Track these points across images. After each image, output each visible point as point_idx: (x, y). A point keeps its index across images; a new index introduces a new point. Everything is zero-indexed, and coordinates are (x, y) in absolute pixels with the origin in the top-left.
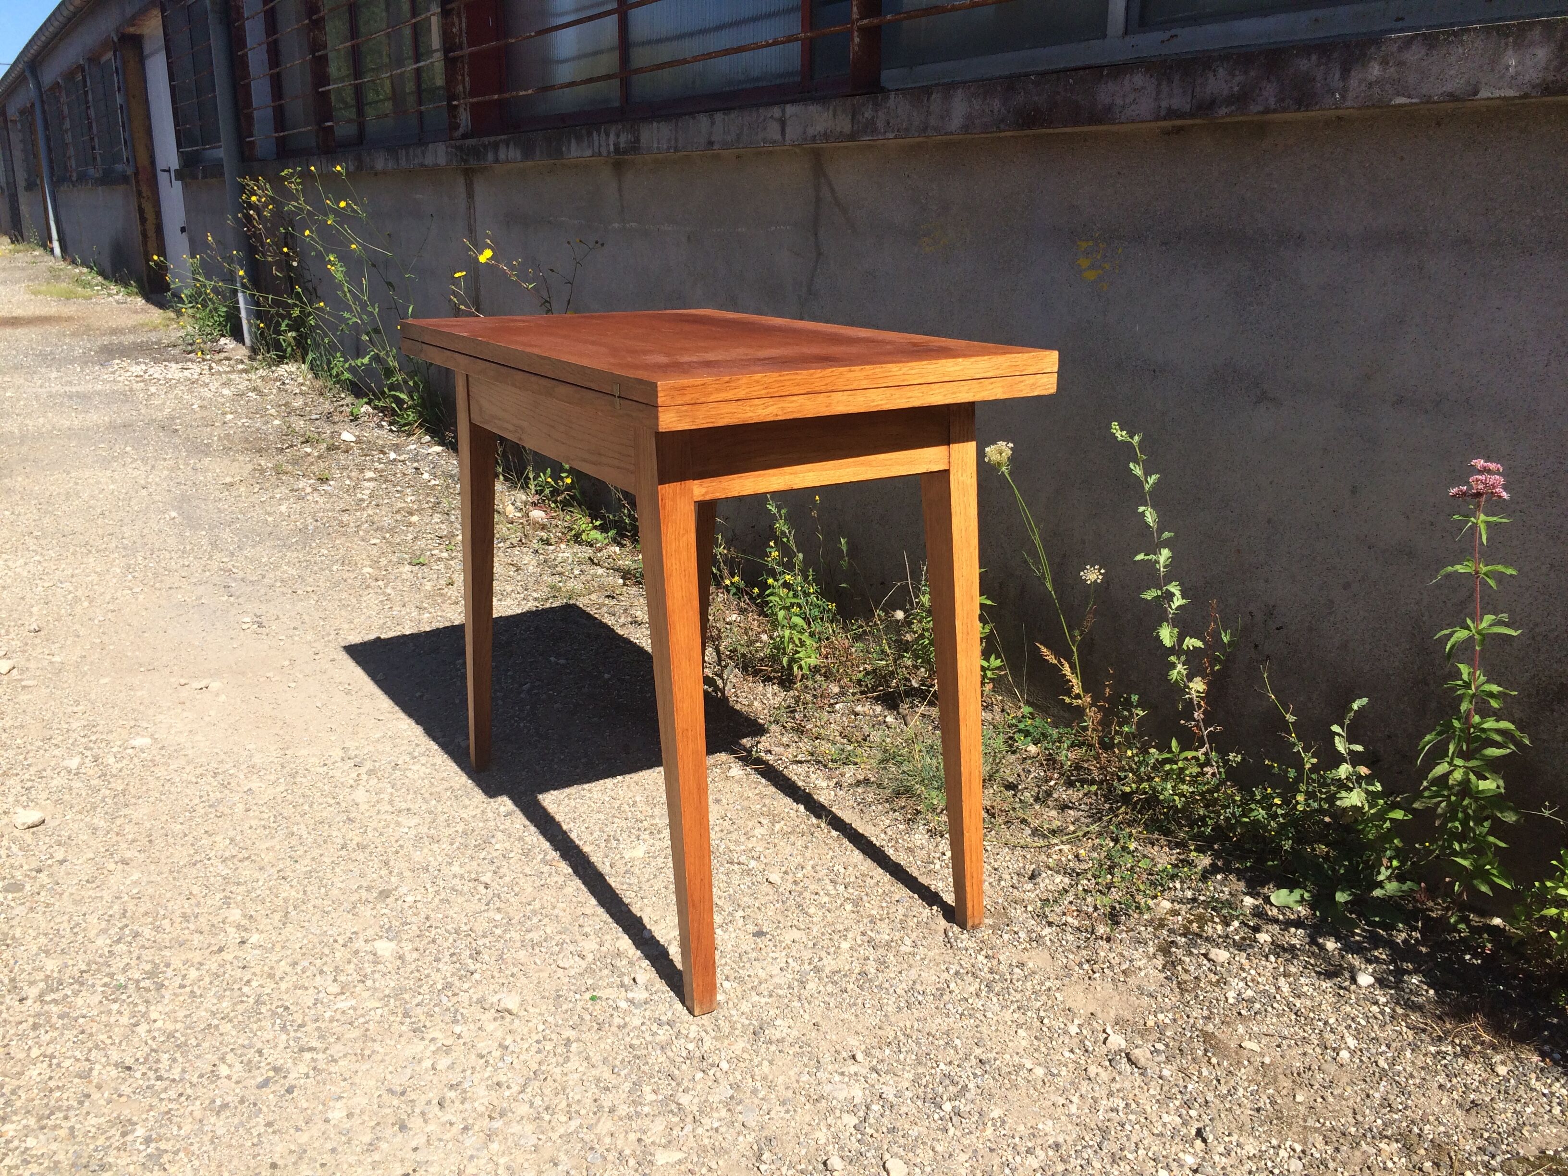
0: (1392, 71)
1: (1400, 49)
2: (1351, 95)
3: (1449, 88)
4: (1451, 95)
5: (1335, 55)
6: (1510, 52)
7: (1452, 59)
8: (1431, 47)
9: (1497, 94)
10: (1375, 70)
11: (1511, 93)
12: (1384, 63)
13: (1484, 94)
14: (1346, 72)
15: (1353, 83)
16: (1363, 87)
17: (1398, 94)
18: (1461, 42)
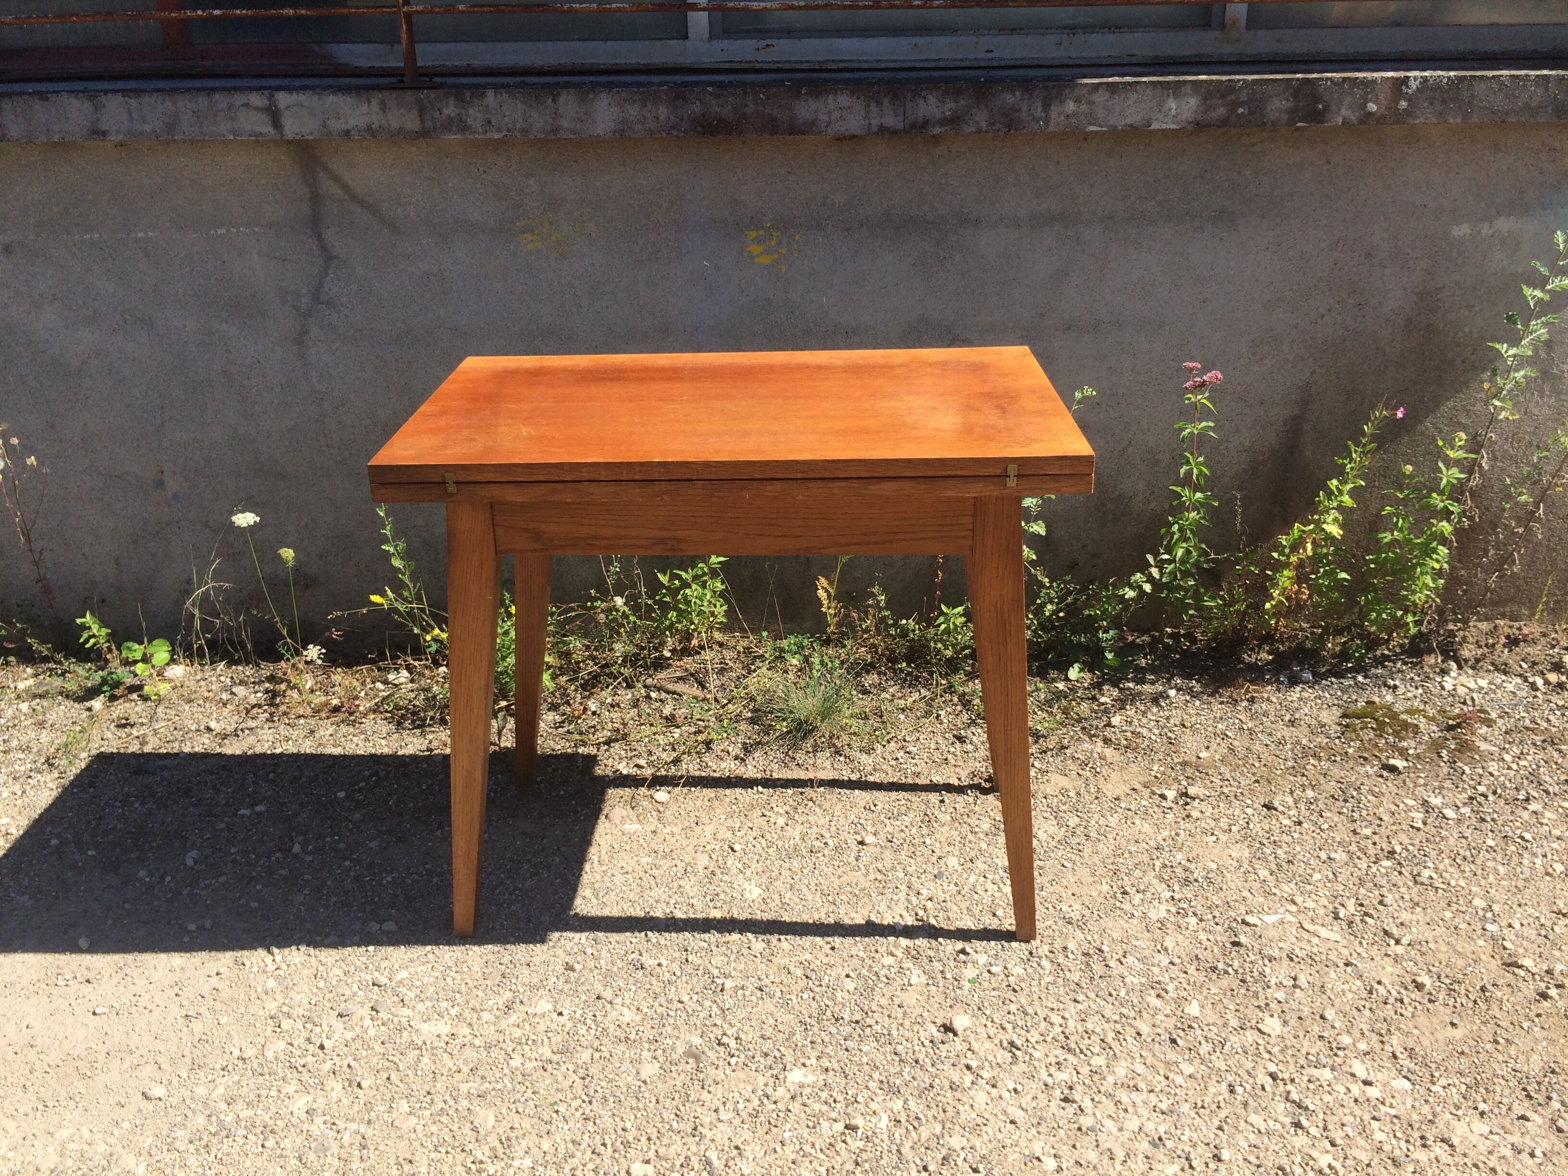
0: (1084, 107)
1: (1089, 92)
2: (1052, 123)
3: (1129, 121)
4: (1131, 126)
5: (1037, 93)
6: (1171, 100)
7: (1130, 102)
8: (1113, 92)
9: (1164, 126)
10: (1071, 106)
11: (1174, 127)
12: (1078, 101)
13: (1155, 126)
14: (1046, 106)
15: (1054, 115)
16: (1062, 118)
17: (1091, 124)
18: (1135, 91)
